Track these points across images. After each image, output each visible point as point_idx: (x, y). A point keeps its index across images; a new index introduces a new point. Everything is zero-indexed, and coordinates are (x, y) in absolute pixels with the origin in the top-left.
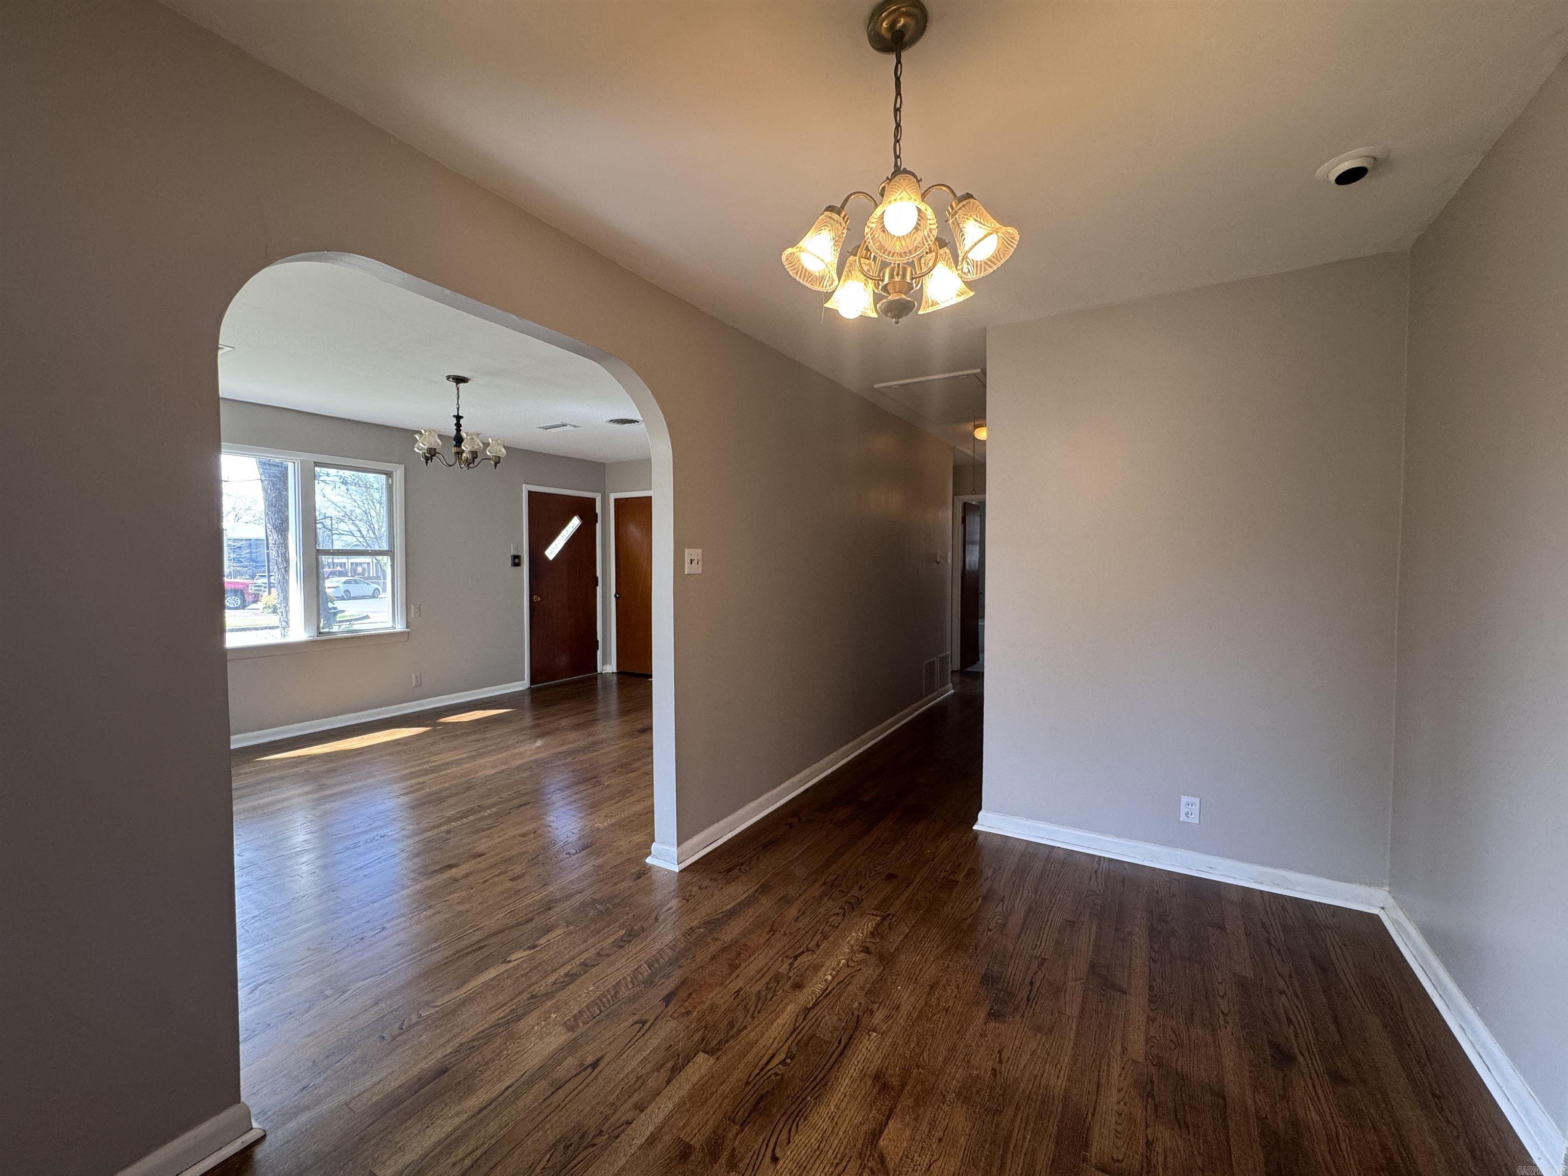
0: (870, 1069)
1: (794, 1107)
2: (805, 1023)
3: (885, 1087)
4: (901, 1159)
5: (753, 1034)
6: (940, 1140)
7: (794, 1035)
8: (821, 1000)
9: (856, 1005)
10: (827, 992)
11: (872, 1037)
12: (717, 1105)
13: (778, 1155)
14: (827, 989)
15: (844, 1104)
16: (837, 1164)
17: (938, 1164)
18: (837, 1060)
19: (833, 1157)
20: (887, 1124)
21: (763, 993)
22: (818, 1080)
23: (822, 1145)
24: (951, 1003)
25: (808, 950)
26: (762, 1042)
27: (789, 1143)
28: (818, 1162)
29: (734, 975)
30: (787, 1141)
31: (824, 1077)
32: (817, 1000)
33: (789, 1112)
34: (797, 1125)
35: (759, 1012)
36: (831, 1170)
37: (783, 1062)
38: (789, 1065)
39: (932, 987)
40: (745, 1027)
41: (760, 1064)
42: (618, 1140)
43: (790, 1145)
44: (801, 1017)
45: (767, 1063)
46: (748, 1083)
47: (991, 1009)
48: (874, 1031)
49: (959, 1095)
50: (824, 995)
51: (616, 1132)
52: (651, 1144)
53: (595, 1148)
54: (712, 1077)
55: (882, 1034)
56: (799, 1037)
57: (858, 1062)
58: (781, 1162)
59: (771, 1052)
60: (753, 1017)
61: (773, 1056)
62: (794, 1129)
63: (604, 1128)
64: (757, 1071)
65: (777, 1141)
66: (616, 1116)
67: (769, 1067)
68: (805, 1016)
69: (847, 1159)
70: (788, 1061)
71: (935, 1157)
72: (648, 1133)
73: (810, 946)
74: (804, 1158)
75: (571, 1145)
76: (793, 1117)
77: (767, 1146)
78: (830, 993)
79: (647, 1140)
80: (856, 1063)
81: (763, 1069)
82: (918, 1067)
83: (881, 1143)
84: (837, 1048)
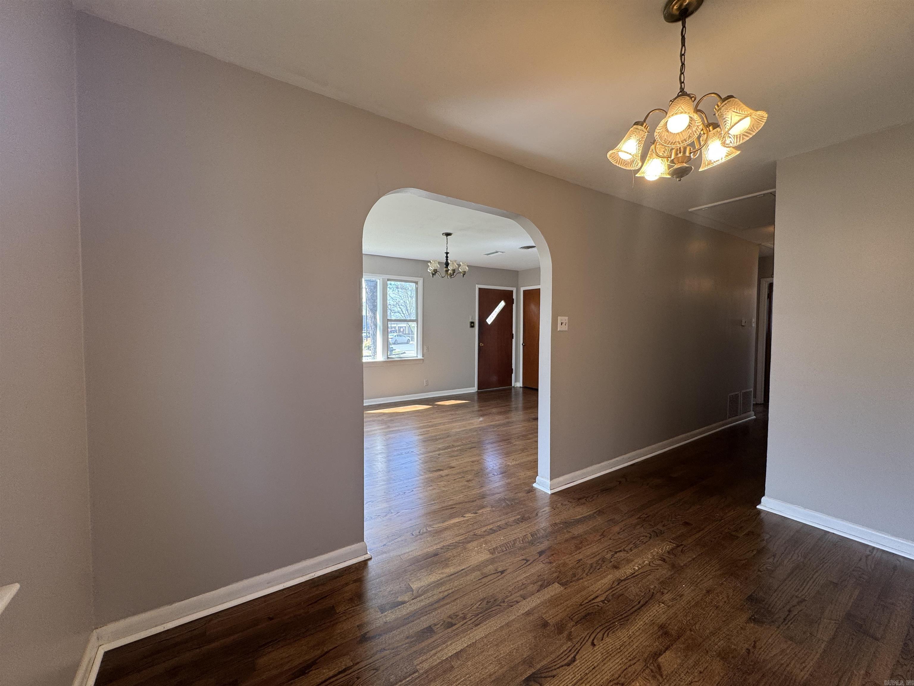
0: (658, 622)
1: (607, 625)
2: (618, 586)
3: (666, 634)
4: (672, 672)
5: (586, 583)
6: (701, 672)
7: (611, 590)
8: (629, 578)
9: (652, 587)
10: (634, 575)
11: (661, 606)
12: (563, 609)
13: (596, 643)
14: (634, 573)
15: (637, 634)
16: (631, 660)
18: (636, 611)
19: (628, 656)
20: (665, 652)
21: (595, 565)
22: (623, 616)
23: (622, 648)
24: (721, 604)
25: (624, 550)
26: (591, 588)
27: (602, 640)
28: (619, 655)
29: (578, 552)
30: (601, 639)
31: (628, 616)
32: (627, 578)
33: (604, 626)
34: (608, 633)
35: (591, 574)
36: (626, 661)
37: (603, 602)
38: (606, 604)
39: (708, 592)
40: (582, 578)
41: (589, 598)
42: (512, 608)
43: (603, 641)
44: (616, 583)
45: (593, 599)
46: (581, 605)
47: (752, 616)
48: (663, 603)
49: (719, 655)
50: (632, 576)
51: (512, 604)
52: (528, 615)
53: (501, 607)
54: (562, 596)
55: (669, 607)
56: (614, 592)
57: (650, 616)
58: (597, 647)
59: (596, 594)
60: (587, 575)
61: (597, 597)
62: (606, 634)
63: (506, 600)
64: (587, 601)
65: (595, 637)
66: (512, 597)
67: (593, 601)
68: (619, 583)
69: (636, 659)
70: (606, 602)
71: (696, 680)
72: (527, 610)
73: (626, 549)
74: (610, 650)
75: (490, 602)
76: (606, 629)
77: (590, 637)
78: (636, 576)
79: (525, 612)
80: (648, 615)
81: (590, 601)
82: (691, 630)
83: (660, 659)
84: (637, 605)
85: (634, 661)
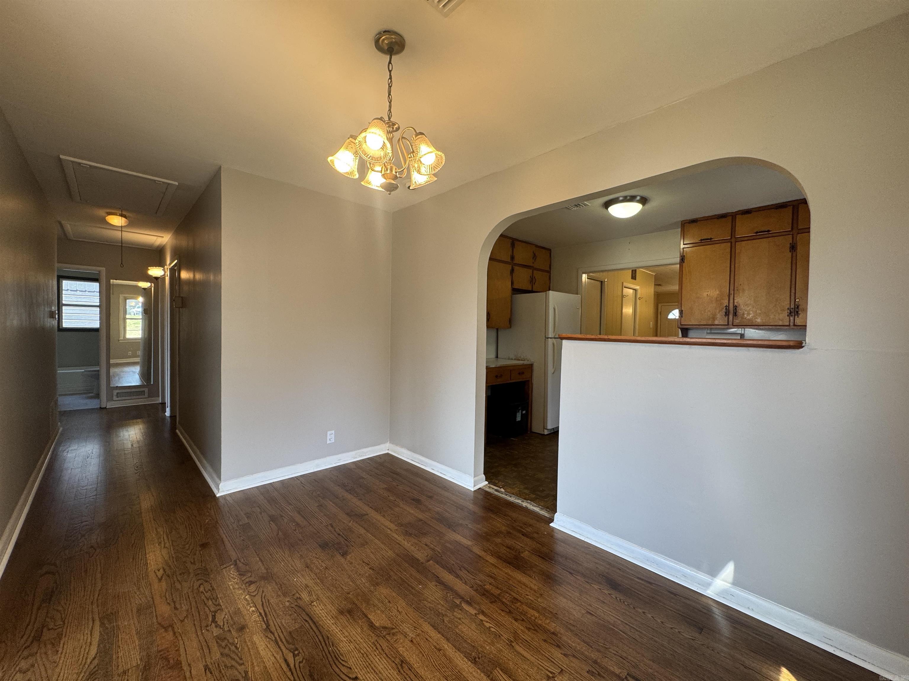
0: (334, 613)
1: (330, 659)
2: (276, 634)
3: (350, 612)
4: (389, 620)
5: (256, 668)
6: (389, 602)
7: (280, 643)
8: (266, 619)
9: (287, 604)
10: (263, 614)
11: (316, 604)
13: (354, 676)
14: (260, 614)
15: (346, 634)
16: (376, 648)
17: (399, 608)
18: (317, 627)
19: (371, 649)
20: (369, 619)
21: (226, 651)
22: (322, 640)
23: (362, 652)
24: (324, 565)
25: (215, 612)
26: (269, 665)
27: (350, 668)
28: (370, 657)
29: (186, 668)
30: (349, 669)
31: (322, 636)
32: (264, 622)
33: (332, 663)
34: (343, 660)
35: (241, 659)
36: (377, 652)
37: (294, 656)
38: (299, 653)
39: (308, 567)
40: (246, 672)
41: (285, 670)
43: (352, 668)
44: (270, 635)
45: (288, 665)
47: (340, 553)
48: (312, 602)
49: (374, 585)
50: (264, 616)
55: (318, 599)
56: (284, 640)
57: (326, 617)
58: (359, 676)
59: (281, 661)
61: (286, 660)
62: (343, 663)
64: (289, 674)
65: (346, 675)
67: (292, 666)
68: (271, 632)
69: (376, 643)
70: (296, 652)
71: (396, 607)
73: (213, 609)
74: (364, 663)
76: (336, 662)
78: (266, 614)
80: (325, 618)
81: (290, 670)
82: (348, 593)
83: (377, 625)
84: (309, 623)
85: (378, 645)
